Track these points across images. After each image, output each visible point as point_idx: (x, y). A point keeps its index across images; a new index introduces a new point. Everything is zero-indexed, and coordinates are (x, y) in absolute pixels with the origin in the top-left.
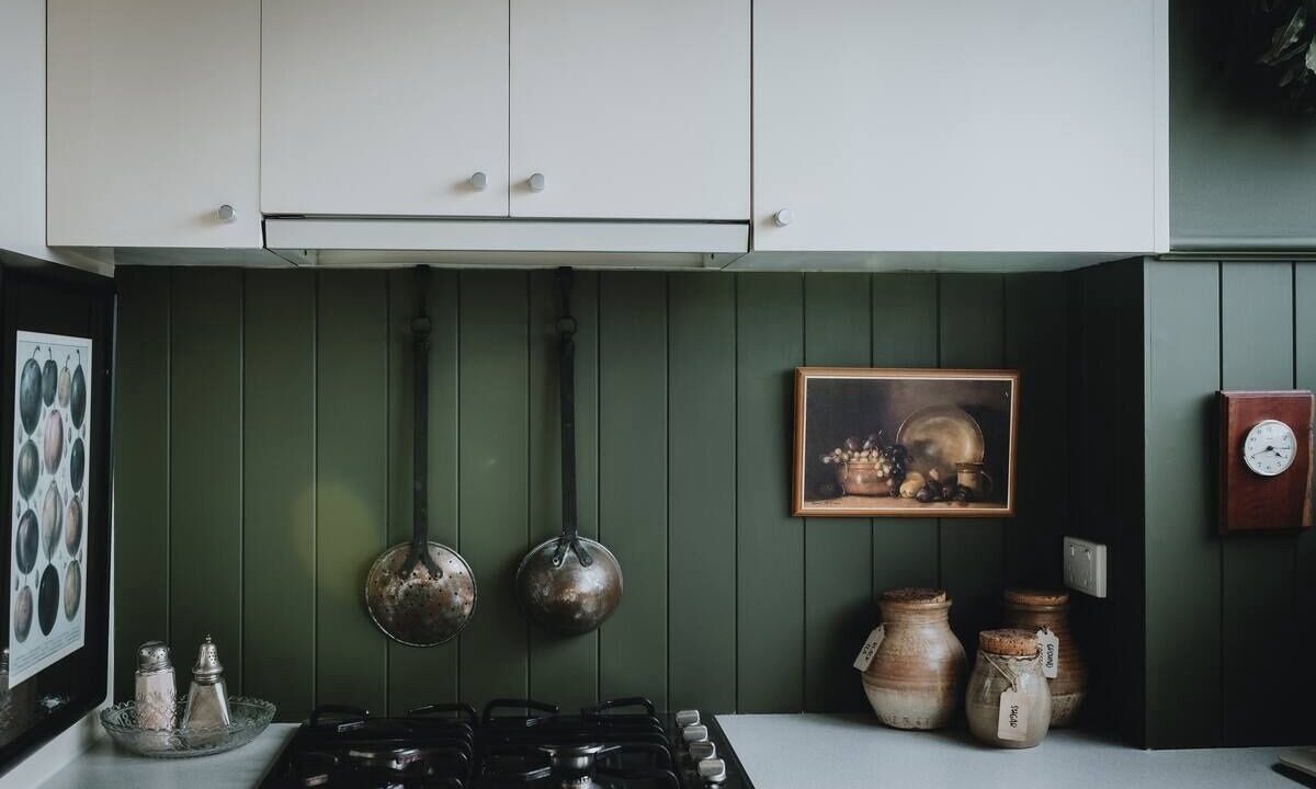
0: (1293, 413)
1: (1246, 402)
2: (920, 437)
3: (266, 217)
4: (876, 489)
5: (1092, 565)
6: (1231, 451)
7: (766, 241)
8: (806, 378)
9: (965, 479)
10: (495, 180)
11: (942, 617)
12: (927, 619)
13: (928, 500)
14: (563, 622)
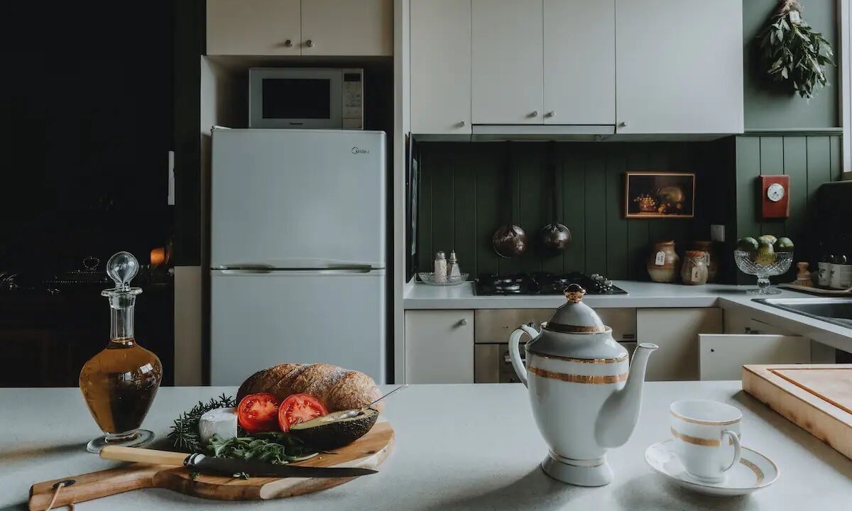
0: (784, 182)
1: (767, 179)
2: (664, 193)
3: (473, 125)
4: (650, 210)
5: (720, 232)
6: (763, 192)
7: (620, 131)
8: (629, 174)
9: (679, 206)
10: (540, 114)
11: (673, 247)
12: (668, 248)
13: (667, 213)
14: (554, 249)
